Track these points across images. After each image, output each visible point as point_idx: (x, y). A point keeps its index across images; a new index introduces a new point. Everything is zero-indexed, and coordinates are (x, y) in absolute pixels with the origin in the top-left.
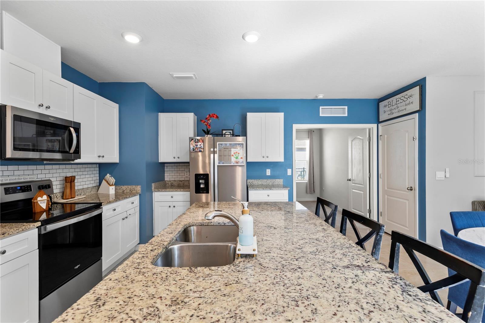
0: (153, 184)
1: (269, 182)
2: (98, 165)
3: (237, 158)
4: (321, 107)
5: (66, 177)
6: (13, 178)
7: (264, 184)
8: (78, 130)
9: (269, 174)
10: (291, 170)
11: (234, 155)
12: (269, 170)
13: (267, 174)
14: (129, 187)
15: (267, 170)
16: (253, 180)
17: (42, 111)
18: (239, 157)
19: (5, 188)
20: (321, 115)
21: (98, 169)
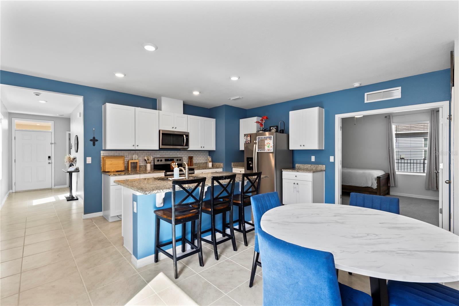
0: (232, 163)
1: (313, 167)
2: (208, 152)
3: (268, 147)
4: (366, 94)
5: (189, 157)
6: (169, 156)
7: (308, 168)
8: (187, 136)
9: (314, 161)
10: (333, 157)
11: (267, 145)
12: (314, 157)
13: (312, 160)
14: (219, 163)
15: (312, 157)
16: (300, 165)
17: (174, 130)
18: (270, 147)
19: (165, 159)
20: (366, 102)
21: (208, 153)
